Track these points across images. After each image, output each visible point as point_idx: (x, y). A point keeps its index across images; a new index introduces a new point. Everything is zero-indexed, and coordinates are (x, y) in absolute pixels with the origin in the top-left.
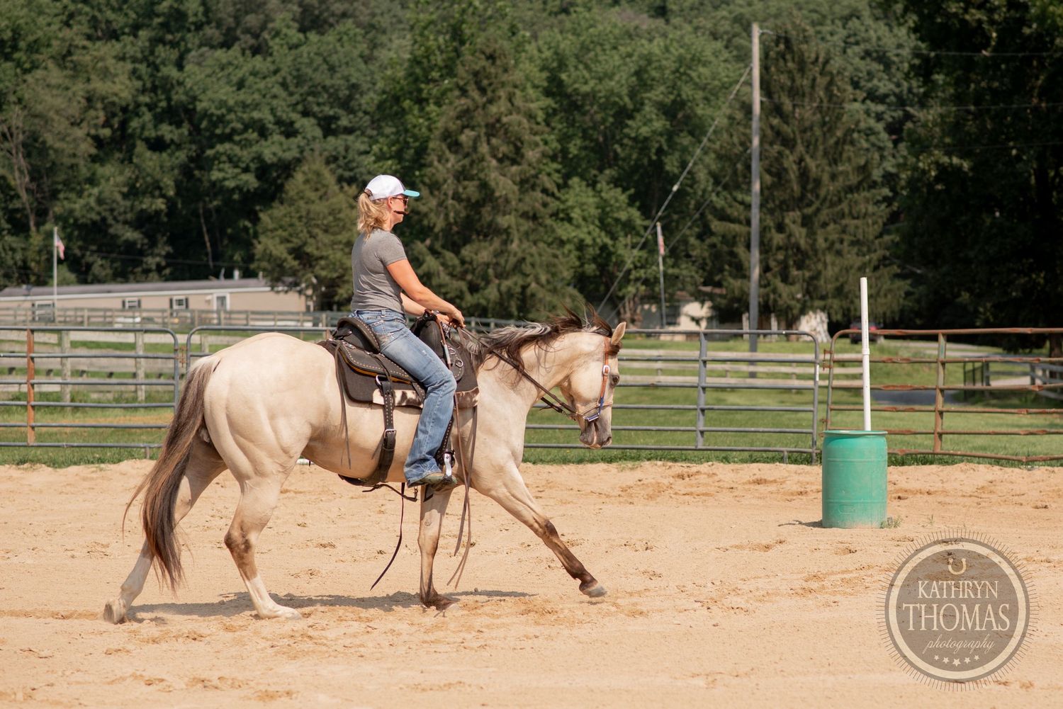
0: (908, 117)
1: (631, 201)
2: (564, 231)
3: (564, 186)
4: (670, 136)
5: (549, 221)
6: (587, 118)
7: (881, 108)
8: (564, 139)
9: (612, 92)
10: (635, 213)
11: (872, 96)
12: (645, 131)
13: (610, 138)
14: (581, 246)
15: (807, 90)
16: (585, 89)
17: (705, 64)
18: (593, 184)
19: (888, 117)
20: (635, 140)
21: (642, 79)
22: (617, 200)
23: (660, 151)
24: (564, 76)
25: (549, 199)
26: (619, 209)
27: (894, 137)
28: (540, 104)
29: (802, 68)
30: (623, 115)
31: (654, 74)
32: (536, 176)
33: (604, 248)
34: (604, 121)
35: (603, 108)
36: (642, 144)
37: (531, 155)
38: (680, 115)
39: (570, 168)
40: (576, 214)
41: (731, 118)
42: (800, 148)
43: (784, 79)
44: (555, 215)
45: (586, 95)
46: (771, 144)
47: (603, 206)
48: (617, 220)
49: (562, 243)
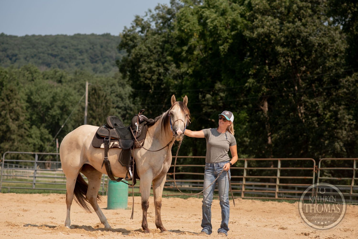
0: (127, 113)
1: (50, 133)
2: (30, 140)
3: (31, 128)
4: (61, 115)
5: (26, 137)
6: (38, 109)
7: (120, 110)
8: (32, 115)
9: (45, 102)
10: (50, 136)
11: (118, 107)
12: (54, 113)
13: (45, 115)
14: (34, 145)
15: (100, 104)
16: (38, 101)
17: (72, 96)
18: (39, 128)
19: (122, 113)
20: (51, 116)
21: (54, 99)
22: (45, 132)
23: (58, 119)
24: (32, 97)
25: (26, 131)
26: (46, 135)
27: (123, 118)
28: (25, 105)
29: (99, 98)
30: (48, 109)
31: (58, 98)
32: (23, 124)
33: (41, 146)
34: (43, 110)
35: (43, 106)
36: (53, 117)
37: (22, 118)
38: (64, 110)
39: (33, 123)
40: (33, 136)
41: (79, 110)
42: (98, 120)
43: (94, 100)
44: (27, 136)
45: (38, 103)
46: (89, 118)
47: (42, 134)
48: (45, 138)
49: (29, 144)
